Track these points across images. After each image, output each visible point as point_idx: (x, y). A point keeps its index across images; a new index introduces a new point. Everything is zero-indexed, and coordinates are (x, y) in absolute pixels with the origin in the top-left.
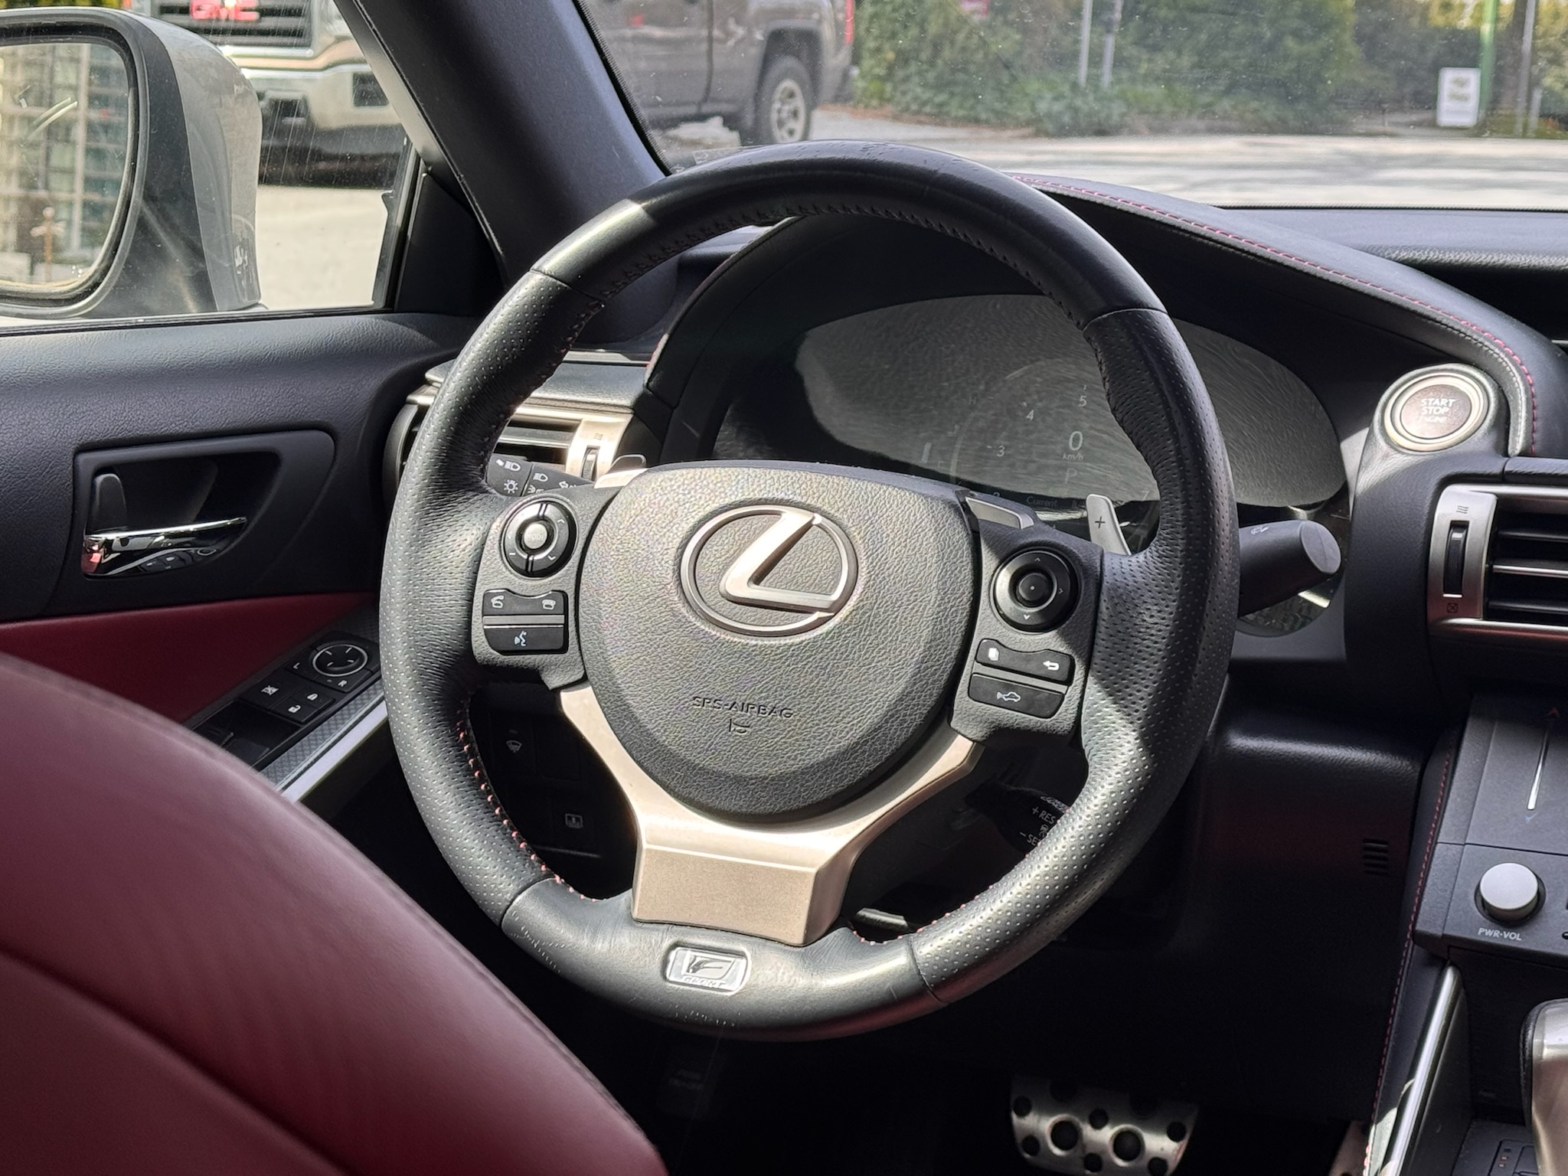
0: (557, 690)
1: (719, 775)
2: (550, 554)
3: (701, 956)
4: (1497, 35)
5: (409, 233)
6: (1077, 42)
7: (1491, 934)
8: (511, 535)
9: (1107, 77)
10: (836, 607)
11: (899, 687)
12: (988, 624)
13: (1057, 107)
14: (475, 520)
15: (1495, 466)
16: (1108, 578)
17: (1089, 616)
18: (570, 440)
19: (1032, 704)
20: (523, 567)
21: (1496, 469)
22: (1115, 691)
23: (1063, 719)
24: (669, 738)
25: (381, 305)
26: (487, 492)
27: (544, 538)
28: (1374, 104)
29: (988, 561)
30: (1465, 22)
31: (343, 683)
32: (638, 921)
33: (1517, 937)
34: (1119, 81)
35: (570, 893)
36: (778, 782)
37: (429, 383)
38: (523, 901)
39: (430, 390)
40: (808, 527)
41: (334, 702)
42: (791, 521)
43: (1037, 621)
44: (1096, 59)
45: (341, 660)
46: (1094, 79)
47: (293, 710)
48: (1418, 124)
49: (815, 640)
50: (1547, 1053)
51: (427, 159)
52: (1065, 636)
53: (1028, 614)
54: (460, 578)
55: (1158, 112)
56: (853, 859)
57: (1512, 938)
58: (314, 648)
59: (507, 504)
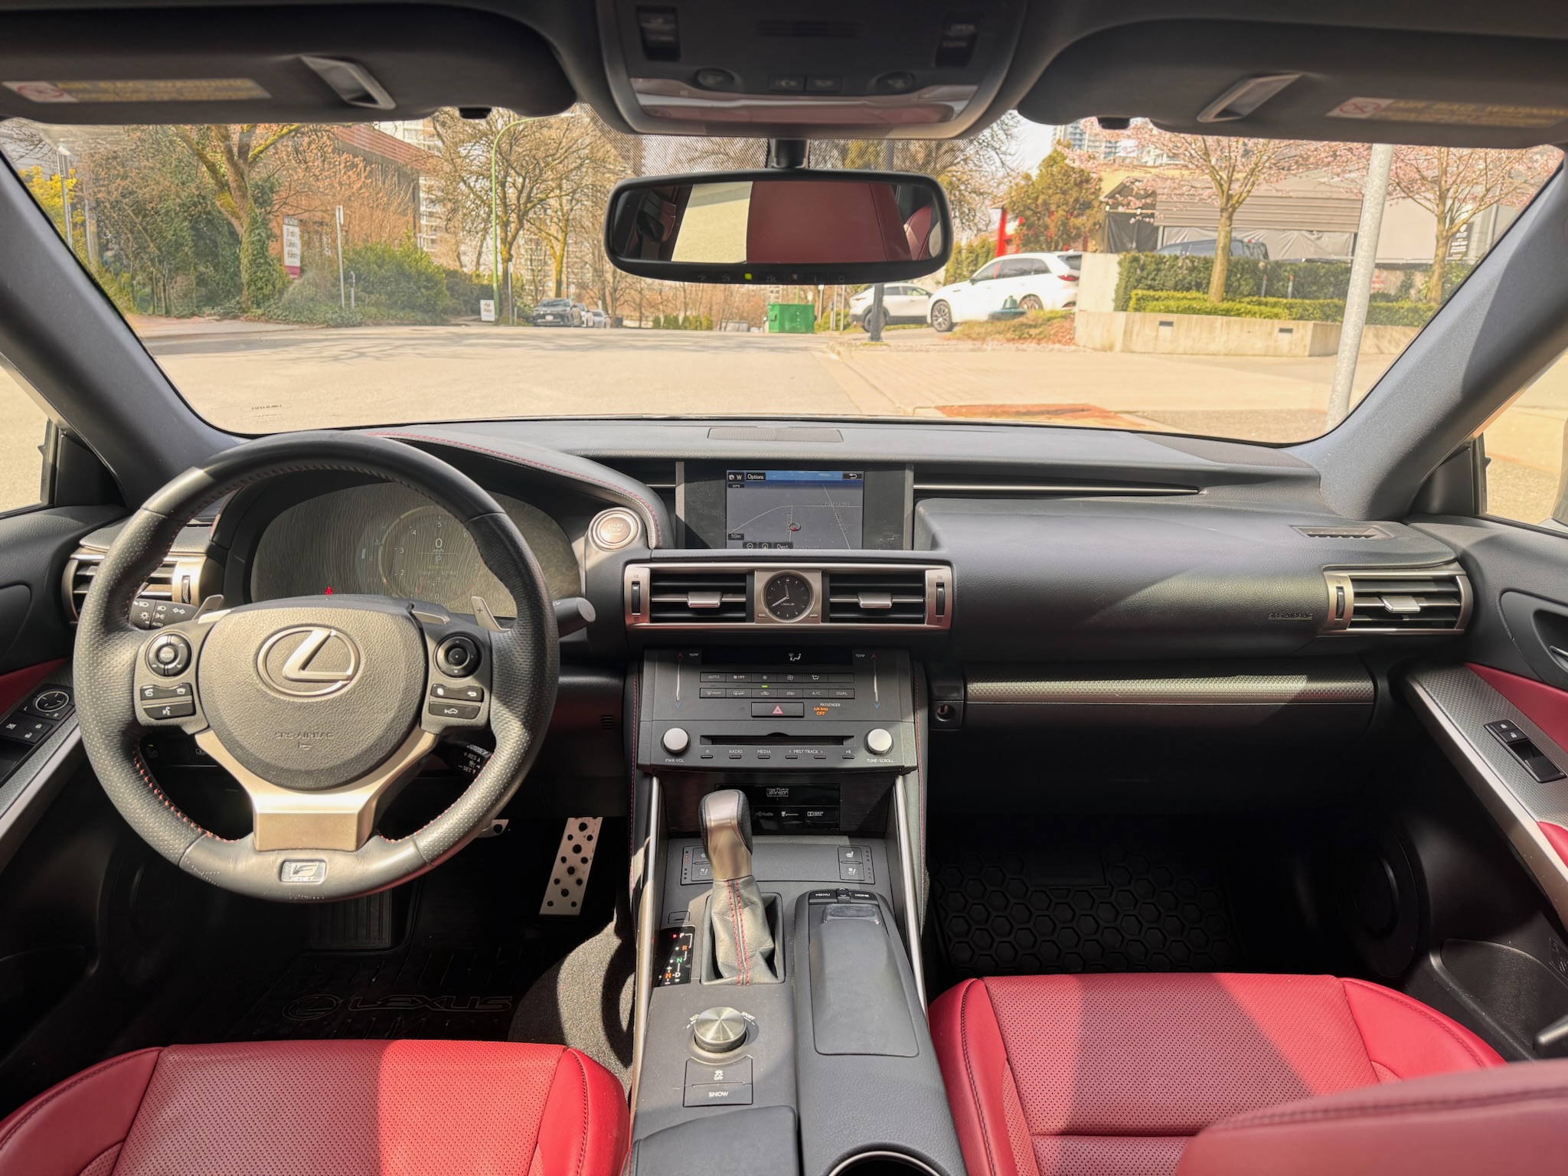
0: (193, 735)
1: (296, 771)
2: (178, 664)
3: (299, 865)
4: (498, 287)
5: (58, 465)
6: (339, 290)
7: (671, 761)
8: (152, 655)
9: (353, 304)
10: (350, 678)
11: (391, 715)
12: (435, 677)
13: (334, 316)
14: (128, 648)
15: (646, 555)
16: (494, 644)
17: (488, 666)
18: (172, 572)
19: (463, 713)
20: (162, 672)
21: (647, 556)
22: (506, 701)
23: (480, 720)
24: (266, 756)
25: (46, 503)
26: (132, 630)
27: (172, 655)
28: (457, 313)
29: (431, 645)
30: (485, 282)
31: (56, 715)
32: (261, 851)
33: (682, 761)
34: (358, 306)
35: (218, 841)
36: (330, 771)
37: (82, 547)
38: (191, 851)
39: (83, 550)
40: (329, 636)
41: (52, 727)
42: (318, 635)
43: (462, 673)
44: (348, 298)
45: (53, 702)
46: (348, 305)
47: (28, 736)
48: (474, 320)
49: (342, 696)
50: (713, 824)
51: (63, 427)
52: (477, 678)
53: (456, 669)
54: (125, 680)
55: (375, 317)
56: (374, 804)
57: (680, 762)
58: (35, 696)
59: (147, 637)
